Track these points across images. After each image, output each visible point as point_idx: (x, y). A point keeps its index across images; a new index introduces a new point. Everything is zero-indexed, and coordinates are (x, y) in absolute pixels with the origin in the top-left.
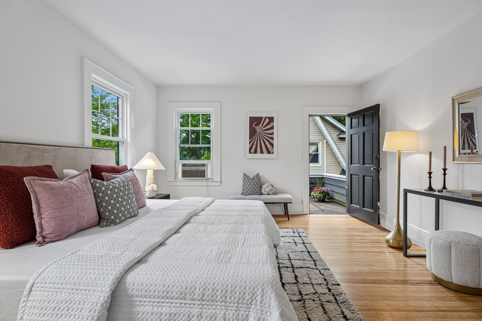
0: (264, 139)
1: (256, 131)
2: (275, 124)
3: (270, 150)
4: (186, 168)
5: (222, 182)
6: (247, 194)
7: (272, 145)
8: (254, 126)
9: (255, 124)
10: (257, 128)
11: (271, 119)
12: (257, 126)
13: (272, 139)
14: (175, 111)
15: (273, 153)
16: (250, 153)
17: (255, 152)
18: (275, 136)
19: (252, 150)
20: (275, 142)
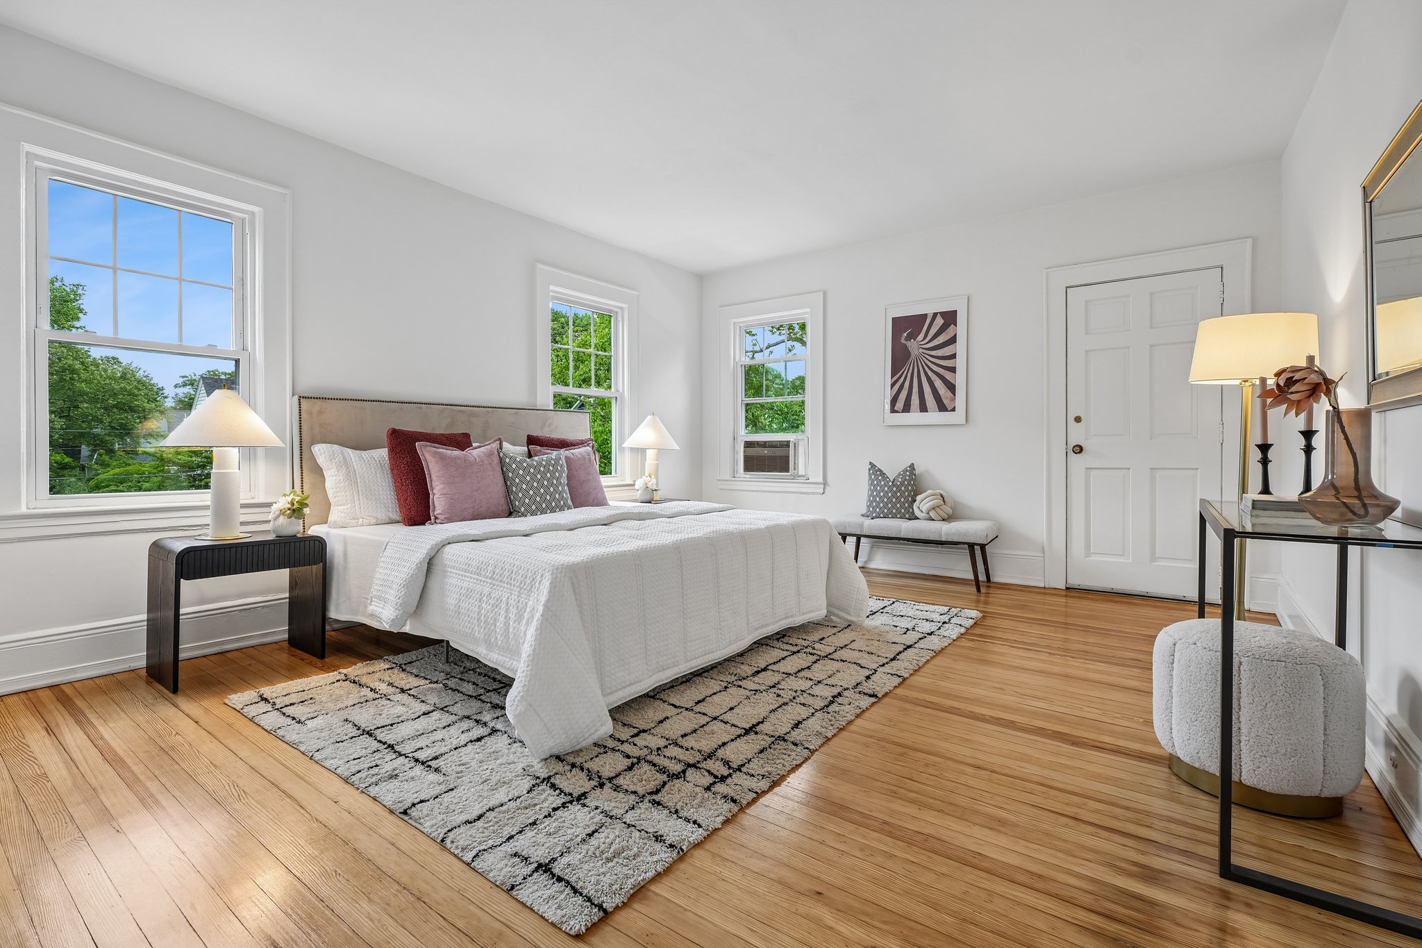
0: (930, 373)
1: (907, 354)
2: (961, 329)
3: (946, 401)
4: (754, 451)
5: (828, 485)
6: (874, 515)
7: (952, 387)
8: (903, 341)
9: (905, 334)
10: (913, 346)
11: (950, 318)
12: (912, 340)
13: (953, 370)
14: (732, 326)
15: (954, 410)
16: (893, 411)
17: (907, 408)
18: (960, 363)
19: (900, 403)
20: (959, 380)
